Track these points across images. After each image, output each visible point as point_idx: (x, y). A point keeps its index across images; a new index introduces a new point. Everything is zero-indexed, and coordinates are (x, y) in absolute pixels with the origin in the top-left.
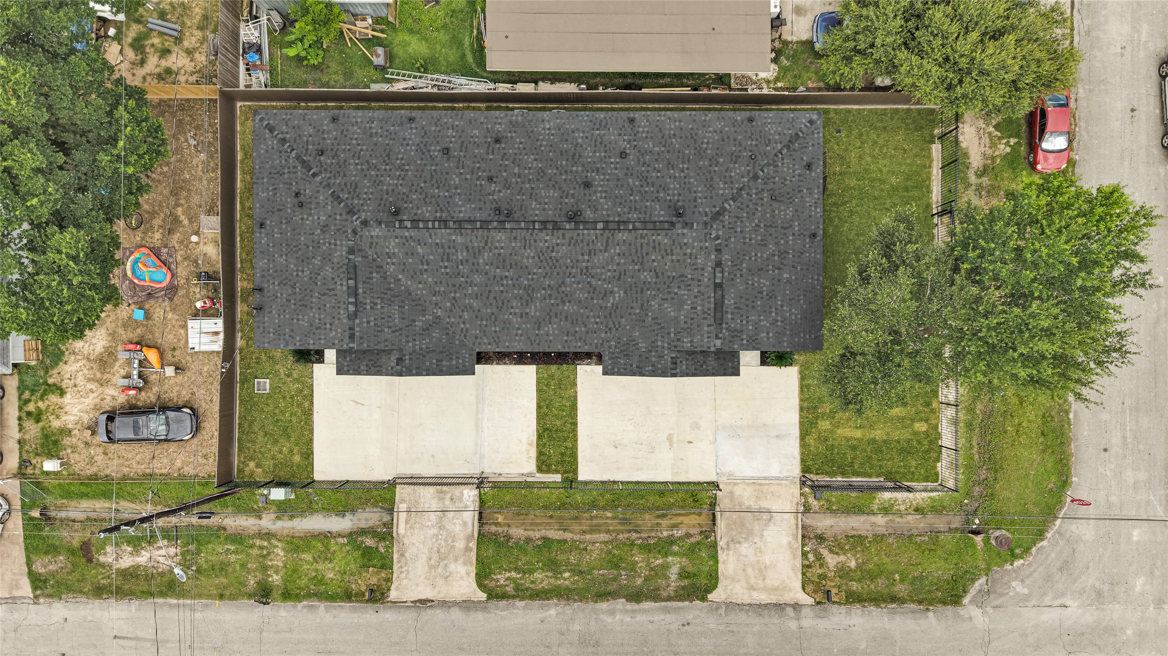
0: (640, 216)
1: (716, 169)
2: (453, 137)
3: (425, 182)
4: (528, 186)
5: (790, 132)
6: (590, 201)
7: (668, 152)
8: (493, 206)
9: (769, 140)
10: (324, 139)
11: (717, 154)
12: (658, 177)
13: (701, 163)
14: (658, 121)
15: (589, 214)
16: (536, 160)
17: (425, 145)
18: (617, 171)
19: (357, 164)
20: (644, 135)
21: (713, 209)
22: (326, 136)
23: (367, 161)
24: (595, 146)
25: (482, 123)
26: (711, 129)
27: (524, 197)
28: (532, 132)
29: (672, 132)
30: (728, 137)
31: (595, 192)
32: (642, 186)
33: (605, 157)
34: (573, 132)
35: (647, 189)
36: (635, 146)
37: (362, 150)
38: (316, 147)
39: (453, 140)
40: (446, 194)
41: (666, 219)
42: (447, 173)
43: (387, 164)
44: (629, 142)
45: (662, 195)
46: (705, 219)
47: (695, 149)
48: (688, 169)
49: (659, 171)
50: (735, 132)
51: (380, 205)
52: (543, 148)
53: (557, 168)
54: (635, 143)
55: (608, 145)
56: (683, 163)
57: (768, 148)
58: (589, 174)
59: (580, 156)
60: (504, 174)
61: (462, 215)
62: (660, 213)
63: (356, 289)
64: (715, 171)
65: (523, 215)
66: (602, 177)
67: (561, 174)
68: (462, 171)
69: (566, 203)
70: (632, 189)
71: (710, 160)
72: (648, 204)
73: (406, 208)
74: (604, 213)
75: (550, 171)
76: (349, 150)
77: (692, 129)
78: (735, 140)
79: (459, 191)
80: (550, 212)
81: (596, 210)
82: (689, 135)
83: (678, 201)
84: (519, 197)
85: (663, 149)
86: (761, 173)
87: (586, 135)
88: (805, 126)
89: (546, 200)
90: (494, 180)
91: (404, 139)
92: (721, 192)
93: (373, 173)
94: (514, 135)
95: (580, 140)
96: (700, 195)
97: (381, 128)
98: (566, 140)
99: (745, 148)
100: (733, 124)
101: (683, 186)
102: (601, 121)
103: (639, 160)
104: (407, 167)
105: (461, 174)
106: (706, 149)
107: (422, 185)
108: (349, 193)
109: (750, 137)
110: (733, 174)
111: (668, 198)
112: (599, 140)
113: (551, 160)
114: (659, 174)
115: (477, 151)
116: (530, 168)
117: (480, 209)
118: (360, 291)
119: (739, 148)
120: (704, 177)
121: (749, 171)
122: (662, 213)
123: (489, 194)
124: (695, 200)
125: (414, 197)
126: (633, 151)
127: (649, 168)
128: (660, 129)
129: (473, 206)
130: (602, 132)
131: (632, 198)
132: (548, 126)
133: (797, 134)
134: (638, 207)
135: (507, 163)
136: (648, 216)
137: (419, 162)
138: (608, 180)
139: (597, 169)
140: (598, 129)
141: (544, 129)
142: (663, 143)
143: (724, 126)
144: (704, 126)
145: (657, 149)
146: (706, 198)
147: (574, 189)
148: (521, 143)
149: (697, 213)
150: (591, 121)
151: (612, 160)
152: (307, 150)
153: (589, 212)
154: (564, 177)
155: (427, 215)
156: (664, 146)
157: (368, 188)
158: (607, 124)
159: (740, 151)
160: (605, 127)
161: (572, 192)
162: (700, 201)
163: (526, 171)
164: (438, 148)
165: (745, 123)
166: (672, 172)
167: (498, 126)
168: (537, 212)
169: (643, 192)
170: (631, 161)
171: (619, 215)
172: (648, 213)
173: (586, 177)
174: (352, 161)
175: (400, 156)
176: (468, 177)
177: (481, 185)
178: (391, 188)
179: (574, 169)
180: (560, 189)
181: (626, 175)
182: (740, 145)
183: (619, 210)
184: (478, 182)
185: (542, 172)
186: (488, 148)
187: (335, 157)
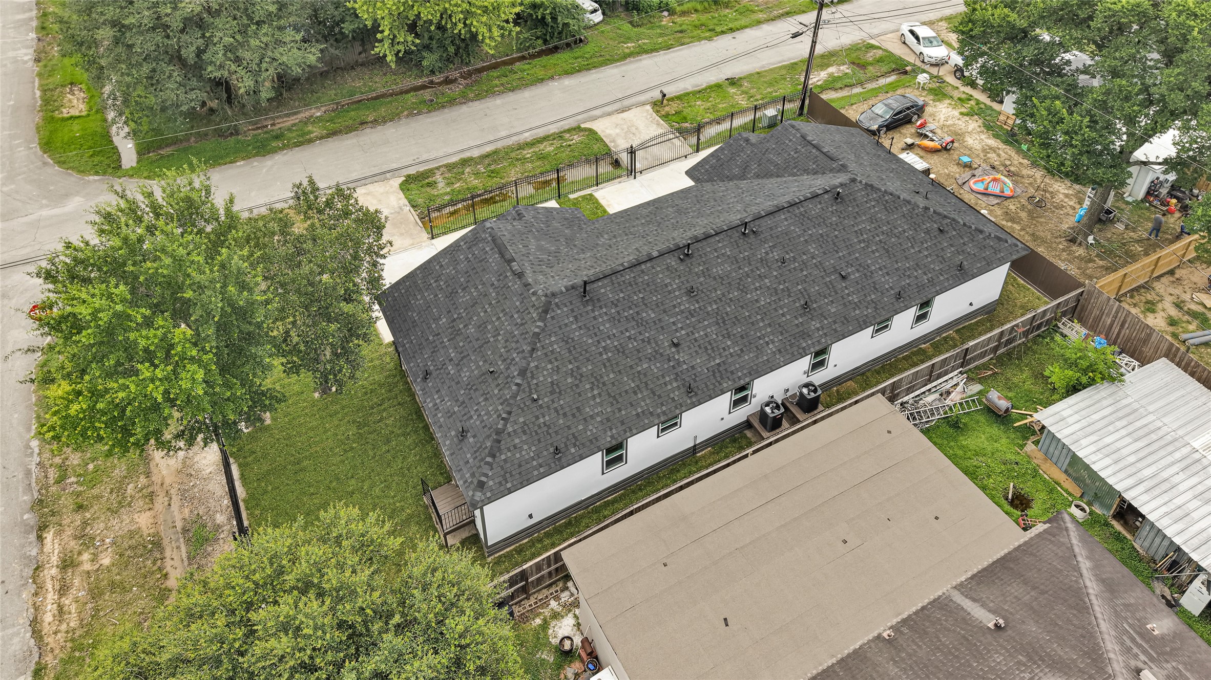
0: (623, 279)
1: (570, 367)
2: (848, 295)
3: (836, 236)
4: (746, 269)
5: (503, 457)
6: (679, 277)
7: (631, 367)
8: (762, 236)
9: (524, 432)
10: (952, 245)
11: (577, 386)
12: (627, 330)
13: (590, 367)
14: (662, 405)
15: (672, 261)
16: (757, 301)
17: (865, 274)
18: (672, 320)
19: (904, 231)
20: (668, 379)
21: (553, 314)
22: (953, 249)
23: (898, 237)
24: (709, 342)
25: (835, 322)
26: (599, 419)
27: (741, 256)
28: (782, 334)
29: (640, 396)
30: (574, 415)
31: (679, 288)
32: (638, 313)
33: (693, 334)
34: (742, 350)
35: (631, 312)
36: (669, 360)
37: (912, 247)
38: (950, 235)
39: (847, 292)
40: (810, 232)
41: (595, 285)
42: (825, 253)
43: (880, 241)
44: (679, 363)
45: (613, 311)
46: (557, 300)
47: (604, 384)
48: (601, 354)
49: (629, 338)
50: (569, 427)
51: (854, 199)
52: (759, 317)
53: (731, 299)
54: (672, 364)
55: (697, 348)
56: (609, 360)
57: (521, 420)
58: (697, 306)
59: (718, 324)
60: (775, 273)
61: (783, 217)
62: (604, 290)
63: (818, 149)
64: (570, 363)
65: (731, 237)
66: (682, 307)
67: (723, 295)
68: (814, 261)
69: (699, 265)
70: (645, 305)
71: (582, 376)
72: (622, 295)
73: (832, 206)
74: (659, 269)
75: (736, 294)
76: (922, 243)
77: (620, 410)
78: (565, 415)
79: (802, 239)
80: (709, 250)
81: (667, 268)
82: (620, 400)
83: (593, 311)
84: (746, 254)
85: (639, 368)
86: (518, 381)
87: (727, 353)
88: (486, 475)
89: (719, 261)
90: (780, 264)
91: (888, 274)
92: (553, 339)
93: (885, 228)
94: (797, 322)
95: (729, 343)
96: (574, 326)
97: (916, 277)
98: (742, 337)
99: (548, 407)
100: (576, 439)
101: (596, 330)
102: (722, 379)
103: (656, 343)
104: (862, 245)
105: (813, 258)
106: (592, 389)
107: (836, 233)
108: (886, 201)
109: (549, 427)
110: (549, 366)
111: (604, 310)
112: (710, 351)
113: (742, 307)
114: (628, 334)
115: (817, 288)
116: (756, 289)
117: (771, 229)
119: (556, 405)
120: (579, 350)
121: (533, 378)
122: (603, 291)
123: (774, 246)
124: (576, 318)
125: (834, 219)
126: (668, 352)
127: (641, 337)
128: (654, 393)
129: (780, 229)
130: (713, 364)
131: (641, 295)
132: (771, 346)
133: (494, 456)
134: (629, 288)
135: (781, 287)
136: (615, 282)
137: (857, 255)
138: (674, 306)
139: (693, 316)
140: (719, 364)
141: (773, 342)
142: (642, 376)
143: (585, 430)
144: (608, 420)
145: (645, 366)
146: (566, 325)
147: (701, 284)
148: (783, 315)
149: (568, 304)
150: (732, 372)
151: (683, 332)
152: (955, 230)
153: (673, 263)
154: (719, 292)
155: (810, 206)
156: (639, 372)
157: (877, 213)
158: (714, 375)
159: (553, 401)
160: (713, 371)
161: (702, 279)
162: (571, 319)
163: (757, 285)
164: (852, 277)
165: (563, 445)
166: (616, 343)
167: (818, 325)
168: (720, 245)
169: (633, 307)
170: (664, 340)
171: (643, 272)
172: (616, 285)
173: (698, 302)
174: (911, 233)
175: (877, 254)
176: (805, 257)
177: (788, 254)
178: (859, 220)
179: (715, 307)
180: (715, 279)
181: (660, 320)
182: (556, 411)
183: (646, 278)
184: (792, 255)
185: (744, 290)
186: (809, 297)
187: (927, 232)
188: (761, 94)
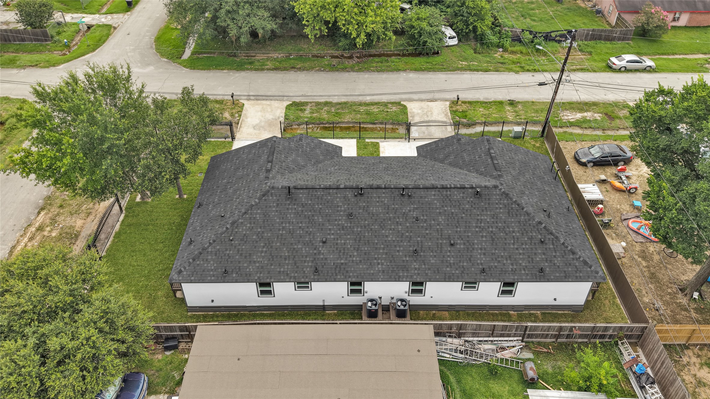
0: (316, 193)
1: (259, 230)
2: (449, 256)
3: (462, 218)
4: (391, 215)
5: (198, 262)
6: (349, 204)
7: (292, 244)
8: (413, 200)
9: (216, 254)
10: (544, 254)
11: (257, 242)
12: (301, 223)
13: (269, 235)
14: (296, 272)
15: (349, 194)
16: (387, 236)
17: (468, 248)
18: (330, 227)
19: (513, 232)
20: (308, 259)
21: (266, 198)
22: (543, 256)
23: (507, 234)
24: (344, 249)
25: (429, 269)
26: (257, 265)
27: (393, 206)
28: (391, 262)
29: (287, 262)
30: (246, 257)
31: (345, 211)
32: (313, 216)
33: (337, 240)
34: (361, 261)
35: (310, 213)
36: (315, 249)
37: (514, 244)
38: (548, 246)
39: (449, 254)
40: (446, 208)
41: (298, 191)
42: (448, 225)
43: (492, 232)
44: (319, 253)
45: (300, 209)
46: (273, 191)
47: (272, 247)
48: (279, 230)
49: (300, 227)
50: (239, 262)
51: (489, 199)
52: (382, 246)
53: (371, 229)
54: (315, 252)
55: (335, 249)
56: (282, 235)
57: (218, 247)
58: (349, 225)
59: (355, 240)
60: (408, 225)
61: (433, 193)
62: (302, 196)
63: (492, 160)
64: (261, 228)
65: (393, 193)
66: (340, 222)
67: (368, 225)
68: (438, 227)
69: (364, 202)
70: (320, 212)
71: (262, 238)
72: (310, 202)
73: (471, 197)
74: (339, 195)
75: (376, 227)
76: (522, 244)
77: (272, 265)
78: (241, 255)
79: (438, 211)
80: (375, 195)
81: (344, 197)
82: (275, 260)
83: (289, 204)
84: (397, 206)
85: (296, 247)
86: (228, 226)
87: (351, 259)
88: (185, 268)
89: (378, 204)
90: (414, 220)
91: (484, 254)
92: (259, 211)
93: (500, 225)
94: (404, 259)
95: (355, 254)
96: (274, 209)
97: (504, 264)
98: (365, 254)
99: (235, 247)
100: (240, 270)
101: (285, 216)
102: (339, 272)
103: (314, 236)
104: (477, 229)
105: (438, 225)
106: (264, 247)
107: (463, 215)
108: (512, 208)
109: (229, 257)
110: (248, 225)
111: (295, 207)
112: (341, 254)
113: (376, 236)
114: (300, 225)
115: (430, 244)
116: (391, 229)
117: (421, 197)
118: (489, 160)
119: (240, 247)
120: (269, 223)
121: (236, 228)
122: (301, 196)
123: (417, 208)
124: (278, 205)
125: (467, 206)
126: (317, 244)
127: (307, 230)
128: (295, 264)
129: (426, 200)
130: (339, 261)
131: (320, 206)
132: (380, 266)
133: (194, 260)
134: (316, 200)
135: (407, 234)
136: (310, 193)
137: (470, 234)
138: (336, 220)
139: (343, 229)
140: (342, 264)
141: (382, 264)
142: (294, 252)
143: (247, 267)
144: (262, 267)
145: (300, 246)
146: (270, 206)
147: (359, 213)
148: (398, 251)
149: (278, 196)
150: (347, 272)
151: (332, 237)
152: (553, 244)
153: (349, 195)
154: (366, 222)
155: (456, 193)
156: (294, 249)
157: (500, 213)
158: (335, 268)
159: (239, 245)
160: (337, 266)
161: (361, 211)
162: (275, 205)
163: (393, 227)
164: (458, 246)
165: (231, 270)
166: (291, 227)
167: (417, 266)
168: (383, 195)
169: (313, 211)
170: (319, 236)
171: (329, 194)
172: (310, 195)
173: (351, 223)
174: (518, 234)
175: (484, 239)
176: (433, 222)
177: (423, 216)
178: (485, 213)
179: (359, 229)
180: (369, 213)
181: (323, 224)
182: (238, 250)
183: (329, 198)
184: (425, 218)
185: (382, 227)
186: (422, 247)
187: (531, 238)
188: (526, 116)
